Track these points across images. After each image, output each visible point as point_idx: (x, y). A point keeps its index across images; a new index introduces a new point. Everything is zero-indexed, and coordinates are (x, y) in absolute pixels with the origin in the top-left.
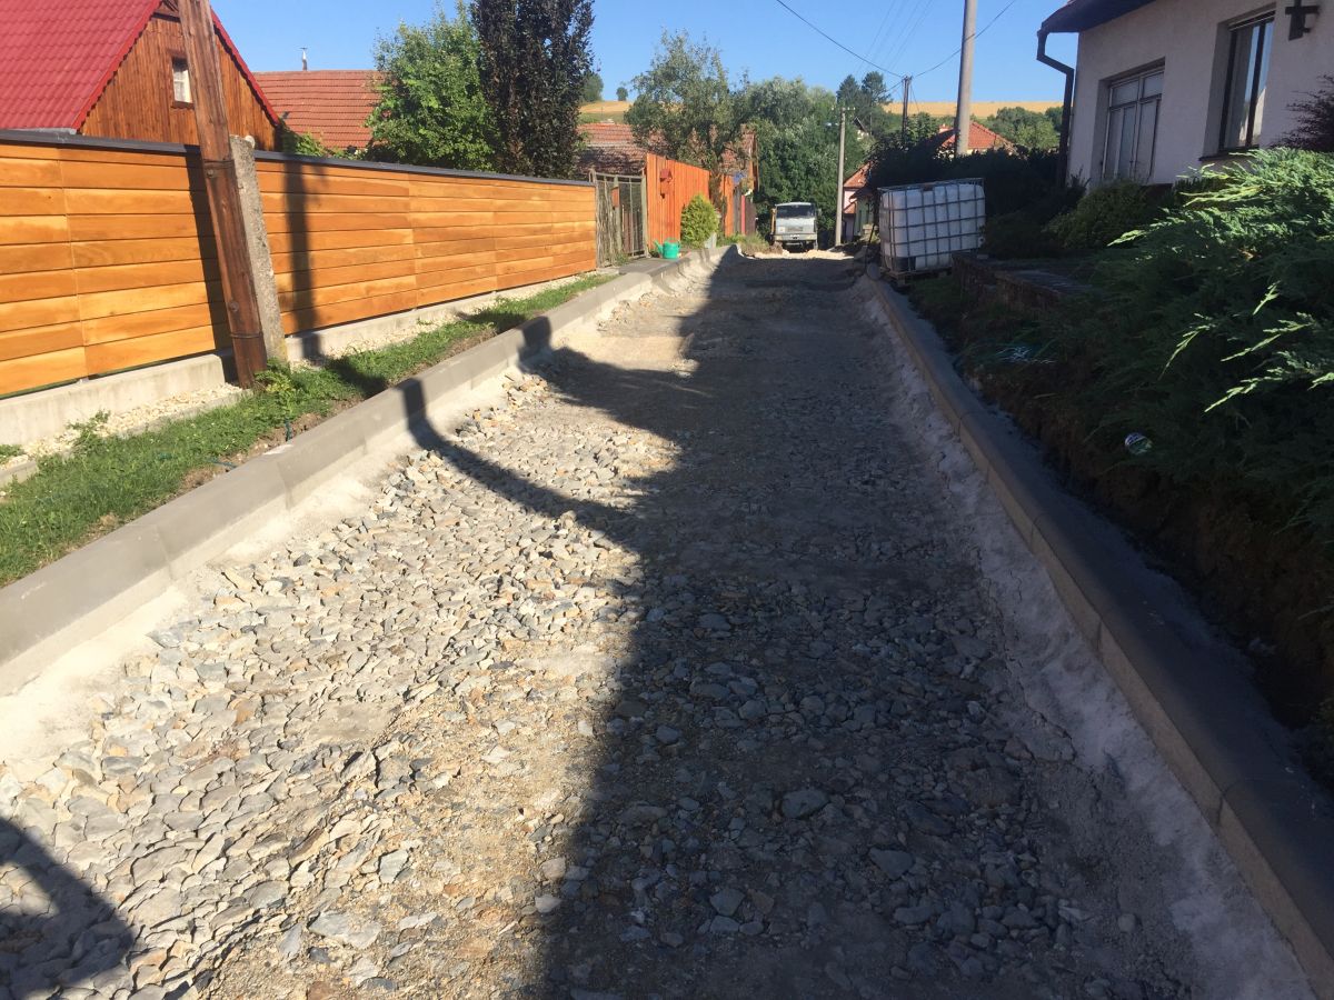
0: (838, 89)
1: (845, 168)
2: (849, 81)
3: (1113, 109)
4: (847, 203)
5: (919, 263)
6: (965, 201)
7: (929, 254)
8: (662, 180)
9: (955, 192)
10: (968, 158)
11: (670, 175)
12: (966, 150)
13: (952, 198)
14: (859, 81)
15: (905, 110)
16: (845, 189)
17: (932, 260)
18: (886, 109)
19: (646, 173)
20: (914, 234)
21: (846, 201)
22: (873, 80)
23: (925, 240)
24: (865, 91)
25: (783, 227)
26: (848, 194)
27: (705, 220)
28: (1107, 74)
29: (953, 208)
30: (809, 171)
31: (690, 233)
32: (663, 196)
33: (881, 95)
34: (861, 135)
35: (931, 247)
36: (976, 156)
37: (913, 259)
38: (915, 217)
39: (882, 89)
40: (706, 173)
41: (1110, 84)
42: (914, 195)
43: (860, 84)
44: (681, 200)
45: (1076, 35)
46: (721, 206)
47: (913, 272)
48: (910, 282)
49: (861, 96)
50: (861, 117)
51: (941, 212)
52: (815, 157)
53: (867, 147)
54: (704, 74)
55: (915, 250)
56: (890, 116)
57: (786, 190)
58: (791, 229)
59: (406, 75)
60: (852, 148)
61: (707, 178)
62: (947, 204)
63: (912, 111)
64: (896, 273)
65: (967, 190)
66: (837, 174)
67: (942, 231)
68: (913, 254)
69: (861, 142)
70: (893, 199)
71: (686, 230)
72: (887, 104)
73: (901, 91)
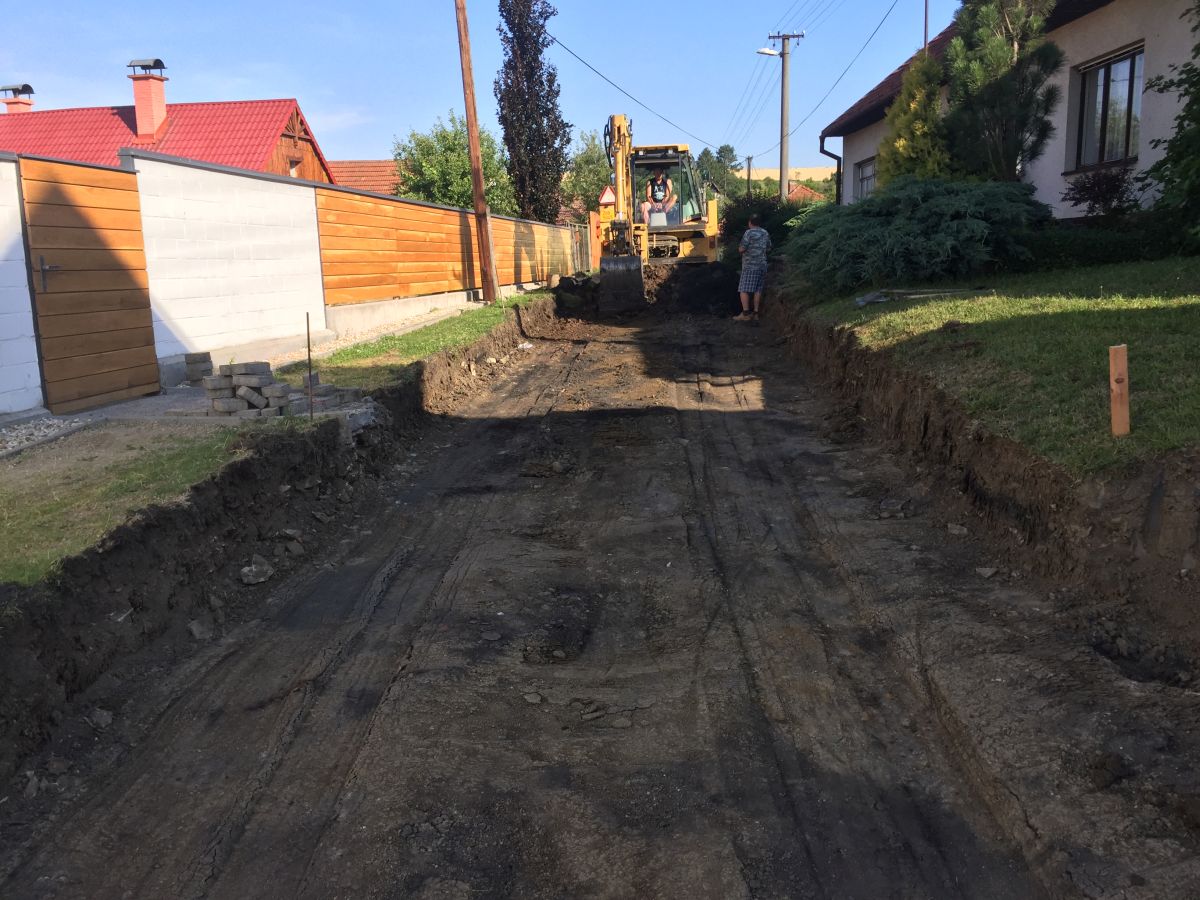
2: (706, 153)
3: (862, 180)
14: (714, 152)
15: (749, 176)
18: (738, 175)
22: (726, 152)
28: (859, 160)
32: (598, 237)
33: (733, 164)
34: (717, 197)
39: (733, 158)
41: (860, 165)
43: (715, 154)
45: (841, 138)
49: (717, 163)
50: (717, 182)
56: (741, 181)
63: (753, 177)
72: (738, 170)
73: (745, 165)
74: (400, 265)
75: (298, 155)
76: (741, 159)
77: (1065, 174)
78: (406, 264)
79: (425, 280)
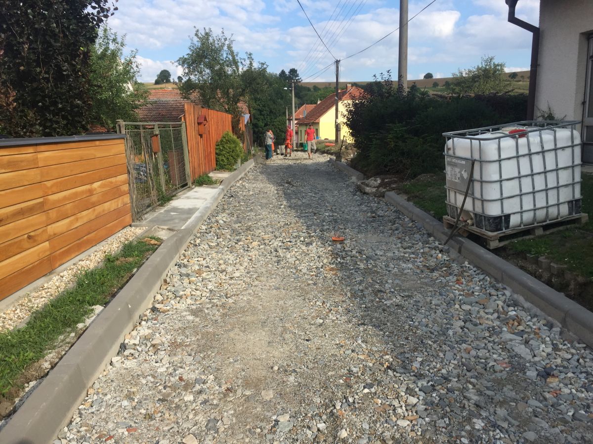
2: (283, 72)
6: (563, 148)
7: (525, 210)
8: (199, 124)
9: (551, 137)
11: (205, 120)
13: (549, 146)
14: (287, 72)
19: (185, 119)
20: (509, 188)
23: (521, 195)
24: (290, 77)
27: (233, 151)
29: (550, 157)
31: (222, 160)
32: (201, 136)
33: (297, 78)
35: (528, 204)
37: (508, 217)
40: (230, 116)
44: (215, 137)
46: (240, 136)
47: (508, 232)
51: (537, 161)
54: (223, 55)
61: (230, 120)
62: (543, 152)
65: (563, 135)
67: (540, 183)
68: (506, 212)
71: (220, 157)
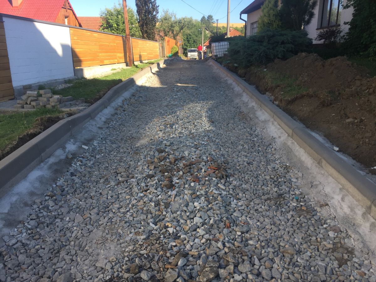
0: (200, 19)
1: (204, 40)
2: (204, 17)
3: (253, 29)
4: (204, 49)
5: (218, 56)
6: (226, 45)
7: (220, 54)
10: (229, 38)
11: (169, 41)
12: (229, 36)
15: (217, 25)
16: (204, 46)
17: (221, 55)
18: (214, 25)
20: (217, 51)
21: (204, 48)
22: (210, 17)
24: (208, 20)
25: (190, 54)
26: (205, 47)
27: (176, 51)
28: (252, 22)
30: (194, 41)
32: (168, 45)
33: (212, 21)
34: (207, 32)
35: (220, 53)
36: (231, 37)
38: (217, 48)
39: (213, 19)
41: (252, 24)
42: (217, 44)
43: (206, 18)
45: (247, 14)
48: (217, 59)
49: (207, 21)
50: (207, 27)
51: (222, 47)
52: (195, 38)
53: (209, 35)
54: (173, 19)
55: (218, 54)
56: (214, 27)
57: (188, 46)
58: (192, 55)
59: (109, 19)
60: (205, 35)
61: (175, 42)
62: (223, 45)
64: (214, 58)
65: (226, 43)
66: (202, 42)
69: (207, 34)
70: (213, 45)
72: (214, 24)
73: (216, 22)
74: (100, 54)
75: (67, 15)
76: (215, 20)
77: (317, 29)
78: (102, 54)
79: (109, 59)
